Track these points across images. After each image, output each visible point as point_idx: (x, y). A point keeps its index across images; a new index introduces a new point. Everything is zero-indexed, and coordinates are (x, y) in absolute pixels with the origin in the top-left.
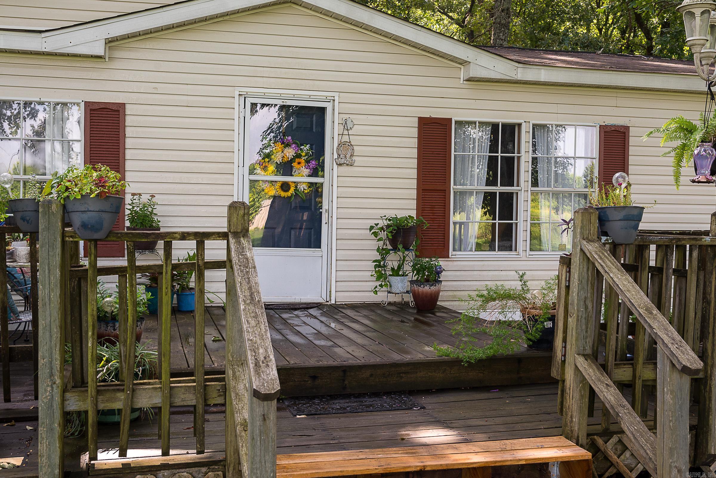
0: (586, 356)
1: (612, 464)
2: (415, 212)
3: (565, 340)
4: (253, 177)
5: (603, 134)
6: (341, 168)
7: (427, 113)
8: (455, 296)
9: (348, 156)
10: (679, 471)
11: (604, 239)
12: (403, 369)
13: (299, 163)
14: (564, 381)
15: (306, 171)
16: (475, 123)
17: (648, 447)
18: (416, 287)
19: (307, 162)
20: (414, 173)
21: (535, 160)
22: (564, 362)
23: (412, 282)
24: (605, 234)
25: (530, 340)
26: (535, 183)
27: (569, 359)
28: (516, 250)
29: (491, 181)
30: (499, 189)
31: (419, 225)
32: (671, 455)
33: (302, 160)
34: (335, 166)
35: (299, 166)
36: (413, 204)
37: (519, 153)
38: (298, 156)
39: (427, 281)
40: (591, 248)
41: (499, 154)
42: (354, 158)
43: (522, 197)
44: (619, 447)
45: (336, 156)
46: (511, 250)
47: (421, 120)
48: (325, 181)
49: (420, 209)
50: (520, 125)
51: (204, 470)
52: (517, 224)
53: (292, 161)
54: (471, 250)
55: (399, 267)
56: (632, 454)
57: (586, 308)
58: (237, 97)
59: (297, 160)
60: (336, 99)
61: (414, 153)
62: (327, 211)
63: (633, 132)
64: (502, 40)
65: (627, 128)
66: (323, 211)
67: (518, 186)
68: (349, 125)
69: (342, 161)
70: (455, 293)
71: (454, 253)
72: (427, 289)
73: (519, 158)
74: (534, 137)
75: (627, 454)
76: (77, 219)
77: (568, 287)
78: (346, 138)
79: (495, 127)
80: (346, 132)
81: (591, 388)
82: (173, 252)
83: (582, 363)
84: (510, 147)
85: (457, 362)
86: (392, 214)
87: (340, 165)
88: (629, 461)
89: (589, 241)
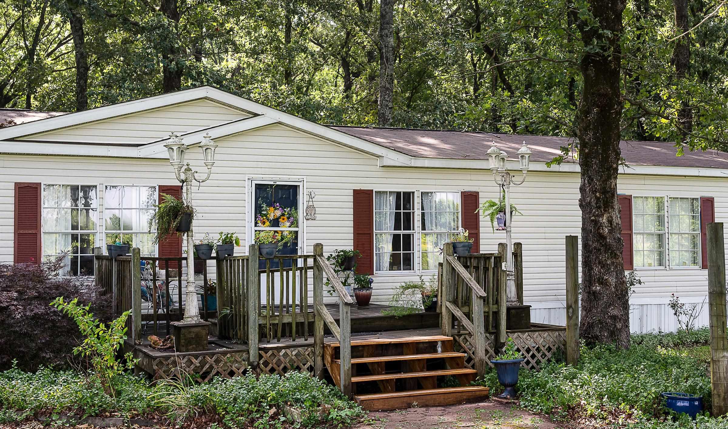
0: (450, 302)
1: (462, 347)
2: (353, 247)
3: (441, 296)
4: (257, 228)
5: (463, 197)
6: (309, 221)
7: (358, 187)
8: (378, 299)
9: (312, 214)
10: (481, 333)
11: (455, 255)
12: (368, 321)
13: (283, 219)
14: (441, 313)
15: (288, 224)
16: (387, 192)
17: (471, 329)
18: (358, 292)
19: (288, 218)
20: (351, 224)
21: (423, 215)
22: (441, 305)
23: (355, 289)
24: (456, 253)
25: (426, 305)
26: (424, 228)
27: (443, 304)
28: (413, 269)
29: (397, 227)
30: (402, 232)
31: (356, 255)
32: (478, 328)
33: (285, 217)
34: (305, 220)
35: (283, 221)
36: (351, 242)
37: (413, 210)
38: (283, 215)
39: (364, 287)
40: (450, 258)
41: (402, 211)
42: (316, 215)
43: (416, 236)
44: (465, 341)
45: (305, 214)
46: (410, 270)
47: (355, 191)
48: (300, 230)
49: (356, 245)
50: (413, 193)
51: (306, 348)
52: (413, 253)
53: (279, 218)
54: (387, 270)
55: (346, 281)
56: (470, 344)
57: (449, 282)
58: (247, 180)
59: (282, 217)
60: (305, 180)
61: (351, 211)
62: (301, 248)
63: (481, 195)
64: (387, 101)
65: (478, 193)
66: (299, 248)
67: (413, 230)
68: (313, 195)
69: (309, 217)
70: (378, 297)
71: (377, 272)
72: (365, 292)
73: (413, 213)
74: (422, 199)
75: (468, 343)
76: (264, 251)
77: (442, 275)
78: (311, 203)
79: (398, 194)
80: (311, 200)
81: (452, 313)
82: (208, 275)
83: (448, 304)
84: (408, 206)
85: (393, 317)
86: (340, 249)
87: (308, 219)
88: (469, 347)
89: (449, 256)
